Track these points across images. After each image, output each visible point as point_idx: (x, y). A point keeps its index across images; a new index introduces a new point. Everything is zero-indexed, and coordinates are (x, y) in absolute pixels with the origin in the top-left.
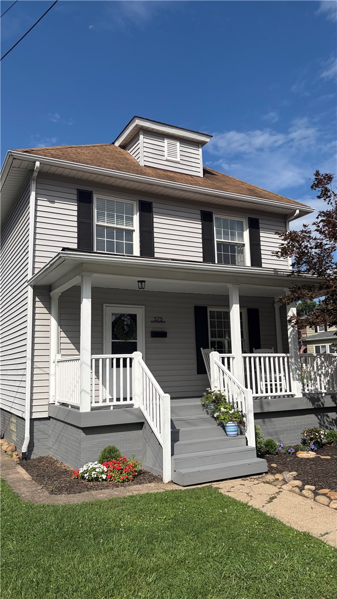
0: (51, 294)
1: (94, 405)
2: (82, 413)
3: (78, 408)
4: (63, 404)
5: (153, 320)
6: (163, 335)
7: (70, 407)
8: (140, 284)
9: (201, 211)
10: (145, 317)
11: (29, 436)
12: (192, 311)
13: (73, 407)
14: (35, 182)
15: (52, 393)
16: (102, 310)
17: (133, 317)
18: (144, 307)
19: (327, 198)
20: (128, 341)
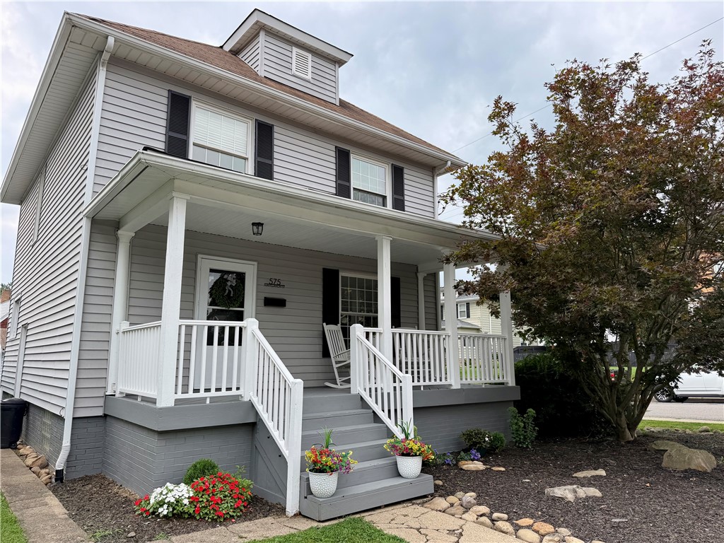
0: (119, 232)
1: (180, 396)
2: (161, 409)
3: (154, 401)
4: (128, 396)
5: (268, 282)
6: (280, 303)
7: (139, 399)
8: (255, 227)
9: (336, 147)
10: (258, 278)
11: (69, 444)
12: (320, 275)
13: (145, 399)
14: (105, 69)
15: (111, 380)
16: (196, 263)
17: (241, 277)
18: (256, 263)
19: (504, 135)
20: (231, 309)
